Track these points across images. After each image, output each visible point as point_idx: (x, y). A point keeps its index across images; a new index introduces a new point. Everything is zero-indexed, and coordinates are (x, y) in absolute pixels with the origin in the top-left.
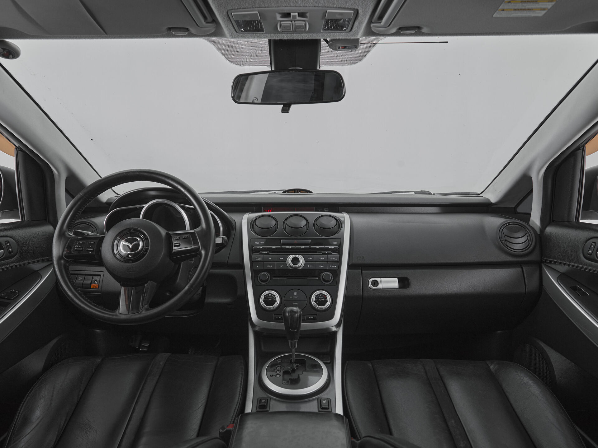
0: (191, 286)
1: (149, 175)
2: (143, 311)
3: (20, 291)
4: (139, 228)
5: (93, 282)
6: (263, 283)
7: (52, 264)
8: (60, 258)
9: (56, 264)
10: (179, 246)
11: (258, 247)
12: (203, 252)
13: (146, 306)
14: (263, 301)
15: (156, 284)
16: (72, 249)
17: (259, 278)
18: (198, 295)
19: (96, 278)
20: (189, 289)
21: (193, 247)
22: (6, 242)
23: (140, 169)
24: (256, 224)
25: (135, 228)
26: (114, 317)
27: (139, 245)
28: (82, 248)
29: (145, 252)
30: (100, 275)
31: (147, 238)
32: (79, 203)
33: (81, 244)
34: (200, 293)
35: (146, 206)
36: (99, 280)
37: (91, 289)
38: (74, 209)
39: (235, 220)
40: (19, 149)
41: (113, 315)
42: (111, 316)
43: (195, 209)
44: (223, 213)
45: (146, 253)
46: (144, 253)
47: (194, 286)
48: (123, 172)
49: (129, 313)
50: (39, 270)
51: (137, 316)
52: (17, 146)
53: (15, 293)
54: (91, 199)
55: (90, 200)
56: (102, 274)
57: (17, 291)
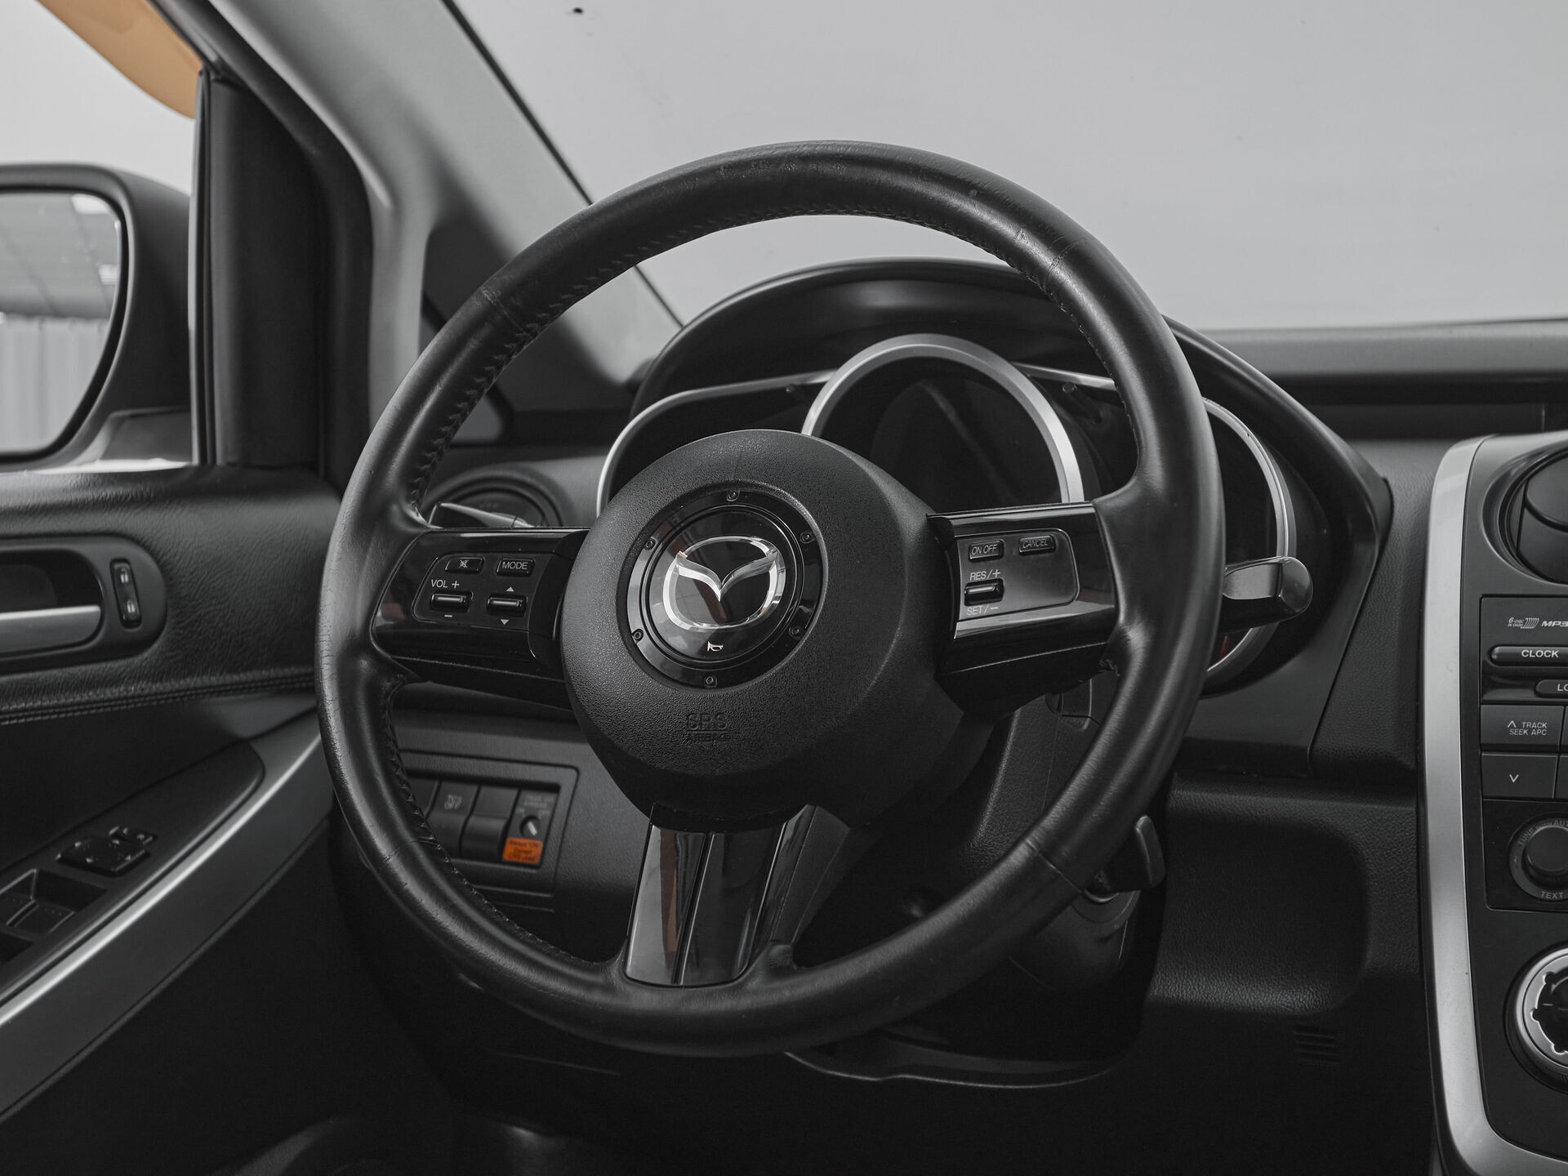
0: (1048, 849)
1: (857, 173)
2: (752, 975)
3: (155, 838)
4: (771, 482)
5: (515, 825)
6: (1546, 895)
7: (317, 713)
8: (354, 647)
9: (331, 678)
10: (995, 596)
11: (1526, 652)
12: (1137, 638)
13: (778, 949)
14: (1537, 1014)
15: (847, 830)
16: (418, 597)
17: (1516, 860)
18: (1106, 939)
19: (534, 801)
20: (1033, 866)
21: (1077, 609)
22: (117, 566)
23: (809, 144)
24: (1526, 504)
25: (751, 485)
26: (597, 997)
27: (763, 580)
28: (468, 594)
29: (794, 623)
30: (554, 788)
31: (815, 546)
32: (472, 345)
33: (463, 571)
34: (1121, 929)
35: (833, 382)
36: (548, 813)
37: (500, 861)
38: (445, 379)
39: (1392, 482)
40: (217, 72)
41: (589, 986)
42: (576, 992)
43: (1118, 398)
44: (1321, 435)
45: (802, 635)
46: (791, 632)
47: (1065, 850)
48: (710, 164)
49: (676, 977)
50: (256, 738)
51: (721, 1003)
52: (213, 57)
53: (130, 844)
54: (535, 326)
55: (528, 330)
56: (565, 778)
57: (141, 837)
